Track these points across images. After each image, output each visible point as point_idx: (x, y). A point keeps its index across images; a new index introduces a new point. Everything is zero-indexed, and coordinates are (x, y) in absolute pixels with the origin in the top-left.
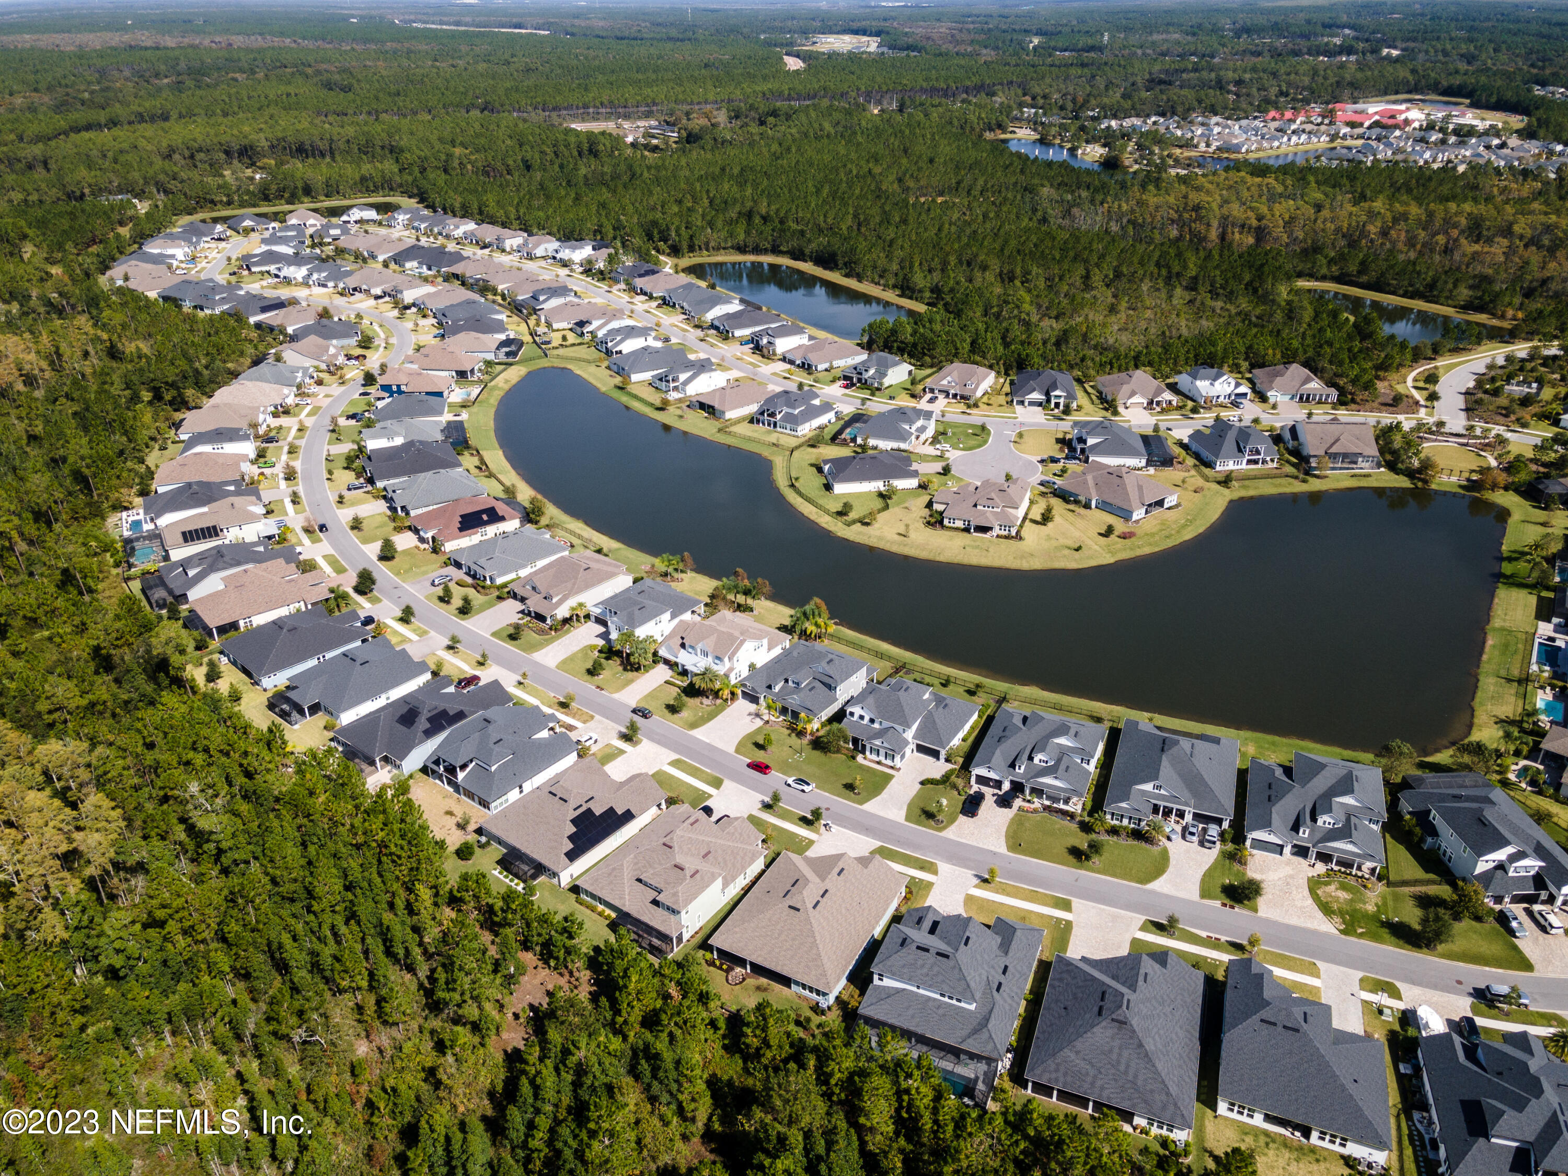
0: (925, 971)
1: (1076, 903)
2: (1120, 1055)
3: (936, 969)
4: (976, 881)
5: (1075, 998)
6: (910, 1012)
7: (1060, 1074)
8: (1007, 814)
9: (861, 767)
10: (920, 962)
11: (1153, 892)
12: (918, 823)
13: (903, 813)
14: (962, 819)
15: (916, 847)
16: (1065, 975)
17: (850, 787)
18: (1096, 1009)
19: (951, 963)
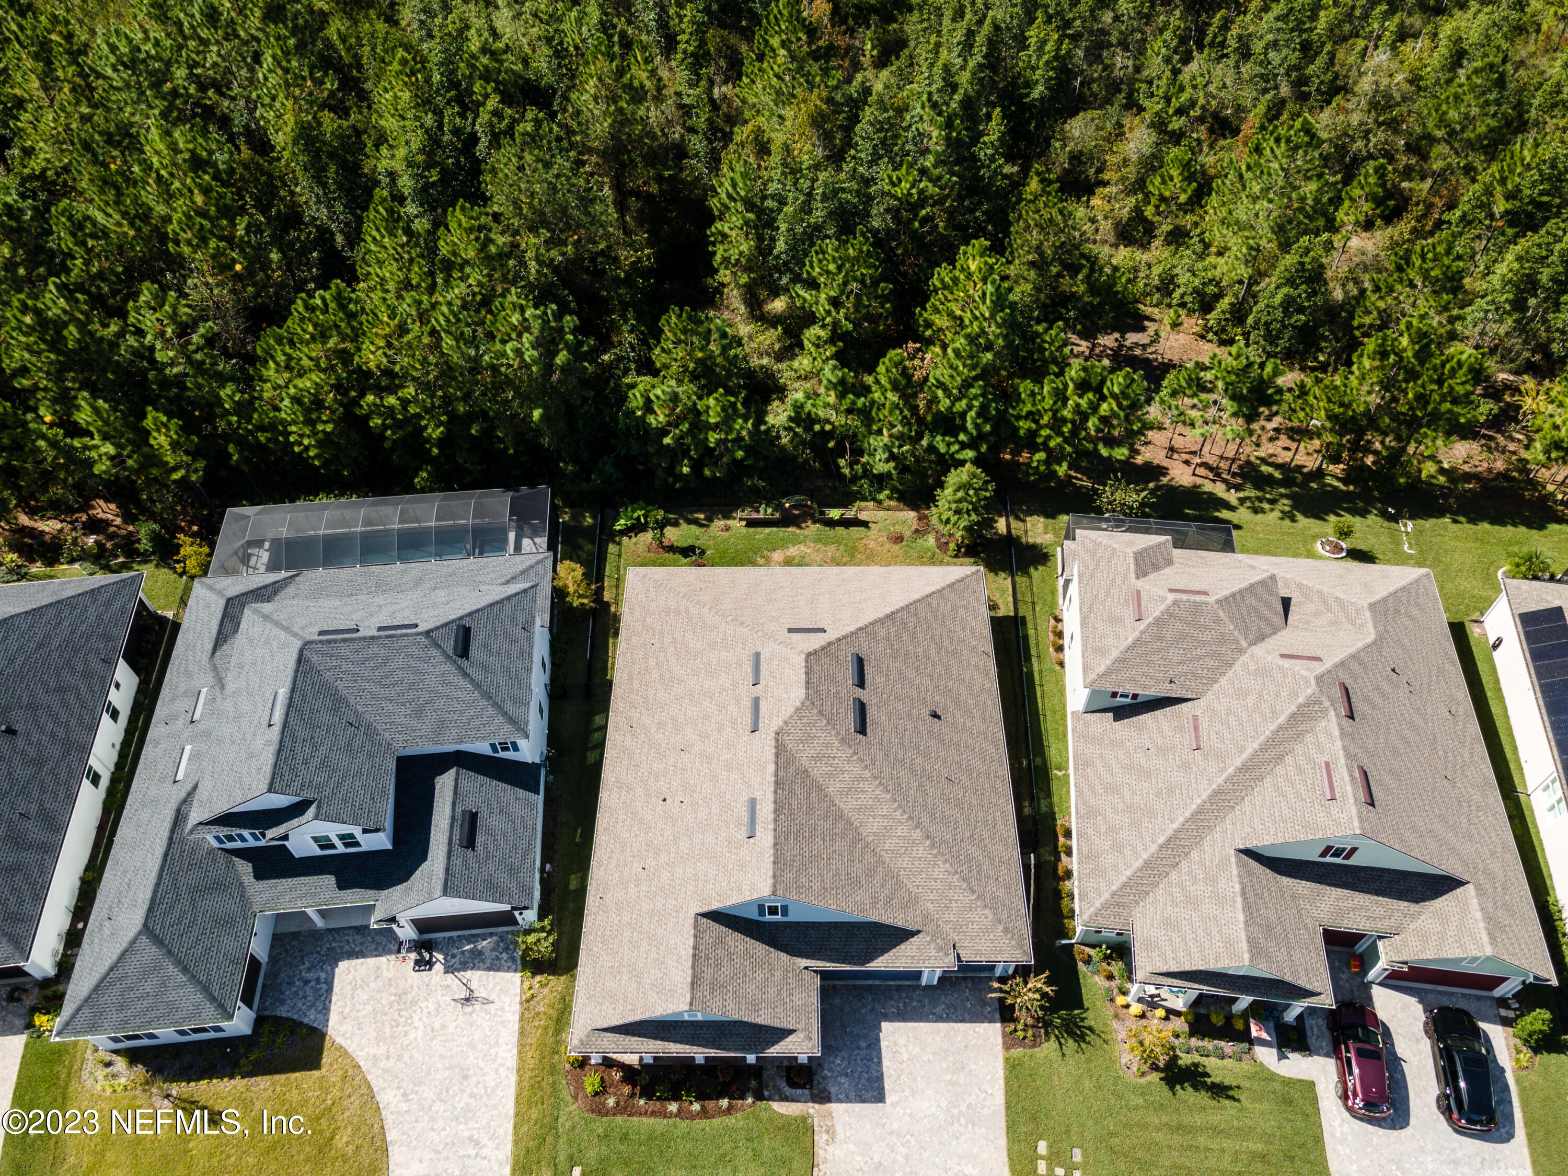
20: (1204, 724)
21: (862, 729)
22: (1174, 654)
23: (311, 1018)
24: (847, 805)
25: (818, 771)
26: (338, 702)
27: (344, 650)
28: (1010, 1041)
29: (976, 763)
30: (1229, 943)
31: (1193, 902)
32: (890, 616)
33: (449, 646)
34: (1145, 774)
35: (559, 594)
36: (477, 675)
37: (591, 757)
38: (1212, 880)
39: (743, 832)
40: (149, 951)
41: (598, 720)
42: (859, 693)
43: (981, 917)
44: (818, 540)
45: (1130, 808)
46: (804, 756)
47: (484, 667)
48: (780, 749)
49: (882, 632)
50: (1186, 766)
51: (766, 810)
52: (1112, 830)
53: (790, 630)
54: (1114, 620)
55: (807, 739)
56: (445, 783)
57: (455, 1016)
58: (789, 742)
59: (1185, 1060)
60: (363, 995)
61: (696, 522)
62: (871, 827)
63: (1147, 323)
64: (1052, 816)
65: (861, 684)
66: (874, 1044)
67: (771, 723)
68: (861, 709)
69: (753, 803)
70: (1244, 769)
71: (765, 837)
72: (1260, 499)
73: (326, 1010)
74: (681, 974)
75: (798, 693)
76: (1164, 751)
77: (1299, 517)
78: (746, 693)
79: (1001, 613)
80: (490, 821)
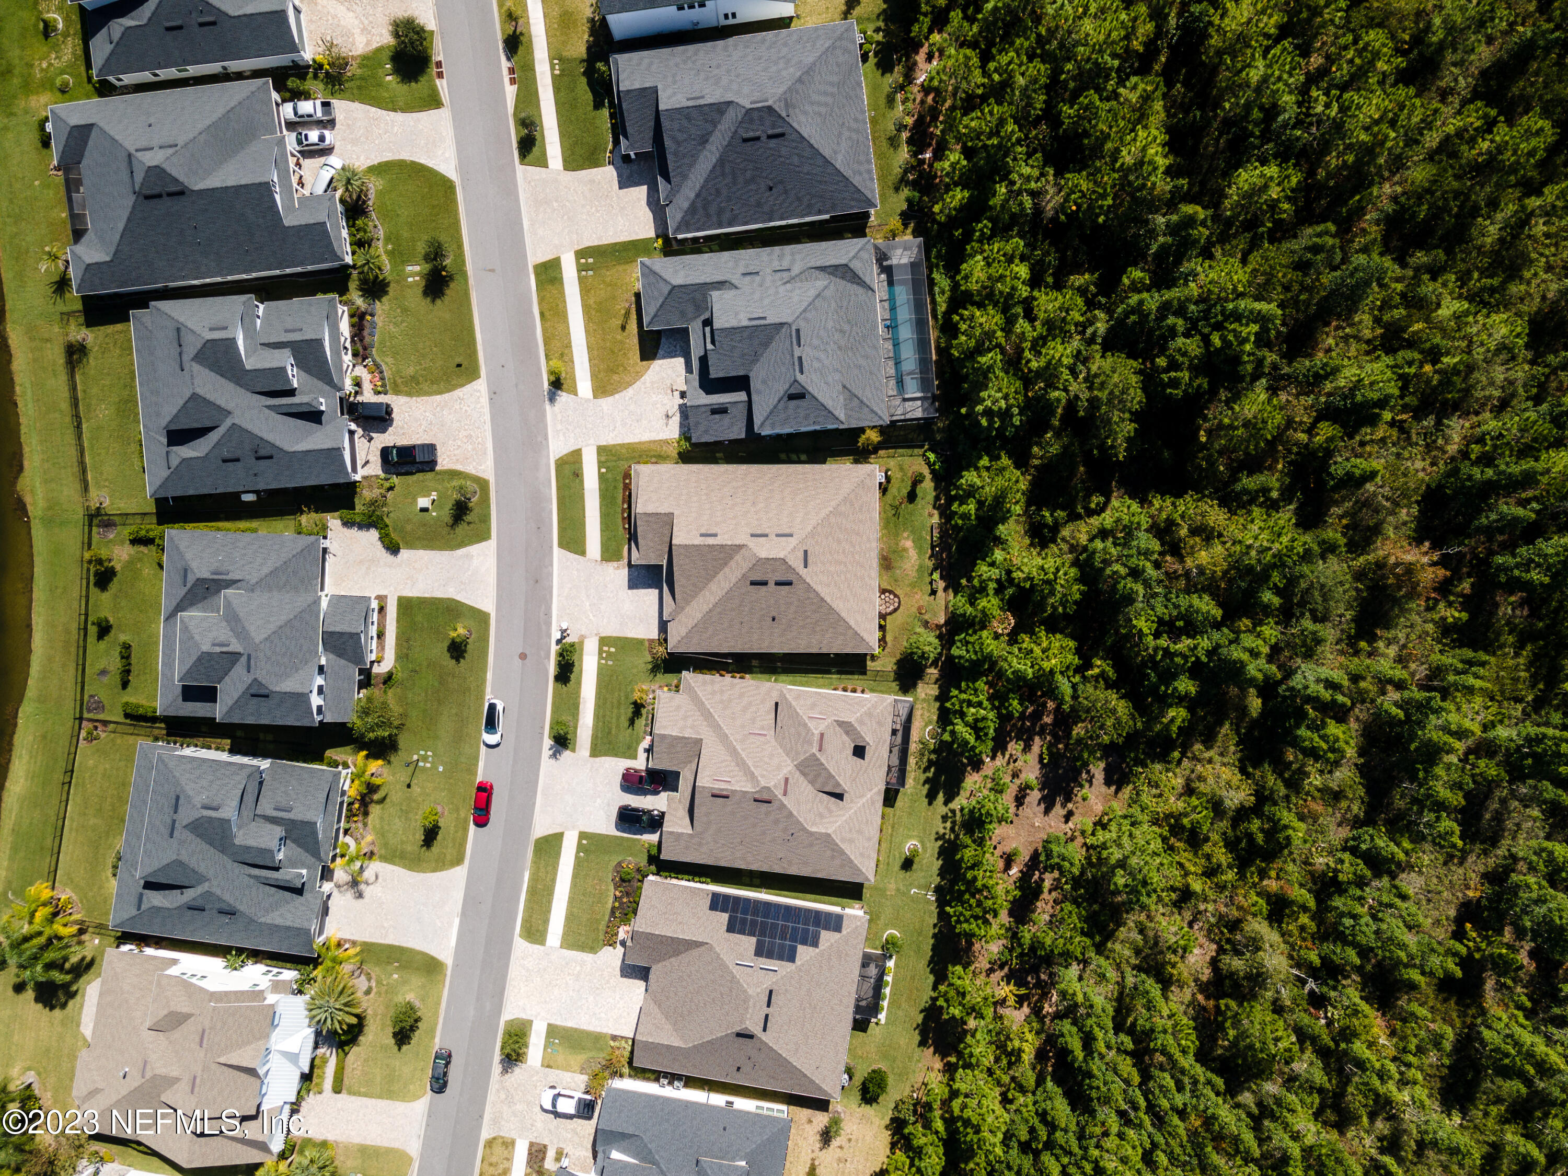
0: (822, 356)
1: (536, 255)
2: (819, 104)
3: (816, 342)
4: (563, 397)
5: (753, 180)
6: (862, 362)
7: (862, 169)
8: (400, 405)
9: (402, 656)
10: (816, 364)
11: (462, 167)
12: (485, 519)
13: (474, 550)
14: (444, 462)
15: (538, 499)
16: (713, 209)
17: (457, 650)
18: (773, 143)
19: (802, 324)
20: (762, 739)
21: (753, 583)
22: (792, 730)
23: (661, 352)
24: (720, 576)
25: (732, 563)
26: (766, 344)
27: (788, 343)
28: (651, 641)
29: (756, 637)
30: (665, 727)
31: (685, 718)
32: (822, 600)
33: (792, 391)
34: (745, 709)
35: (862, 430)
36: (780, 406)
37: (783, 456)
38: (693, 727)
39: (703, 531)
40: (666, 289)
41: (803, 457)
42: (771, 584)
43: (683, 631)
44: (921, 566)
45: (730, 701)
46: (738, 557)
47: (786, 408)
48: (740, 547)
49: (812, 595)
50: (743, 726)
51: (711, 541)
52: (722, 692)
53: (806, 552)
54: (813, 706)
55: (744, 558)
56: (742, 396)
57: (661, 412)
58: (743, 551)
59: (644, 711)
60: (670, 372)
61: (937, 498)
62: (713, 586)
63: (1113, 788)
64: (751, 672)
65: (778, 584)
66: (650, 587)
67: (752, 543)
68: (765, 583)
69: (715, 535)
70: (735, 749)
71: (699, 541)
72: (954, 823)
73: (664, 357)
74: (651, 509)
75: (763, 554)
76: (753, 720)
77: (940, 843)
78: (771, 532)
79: (869, 663)
80: (726, 419)
